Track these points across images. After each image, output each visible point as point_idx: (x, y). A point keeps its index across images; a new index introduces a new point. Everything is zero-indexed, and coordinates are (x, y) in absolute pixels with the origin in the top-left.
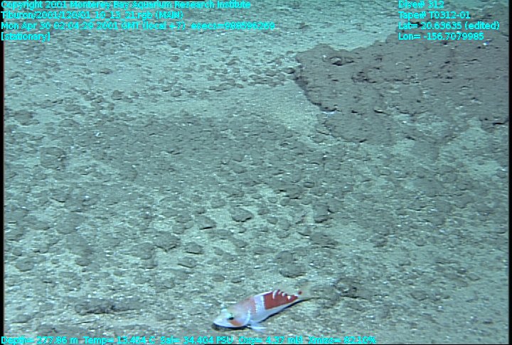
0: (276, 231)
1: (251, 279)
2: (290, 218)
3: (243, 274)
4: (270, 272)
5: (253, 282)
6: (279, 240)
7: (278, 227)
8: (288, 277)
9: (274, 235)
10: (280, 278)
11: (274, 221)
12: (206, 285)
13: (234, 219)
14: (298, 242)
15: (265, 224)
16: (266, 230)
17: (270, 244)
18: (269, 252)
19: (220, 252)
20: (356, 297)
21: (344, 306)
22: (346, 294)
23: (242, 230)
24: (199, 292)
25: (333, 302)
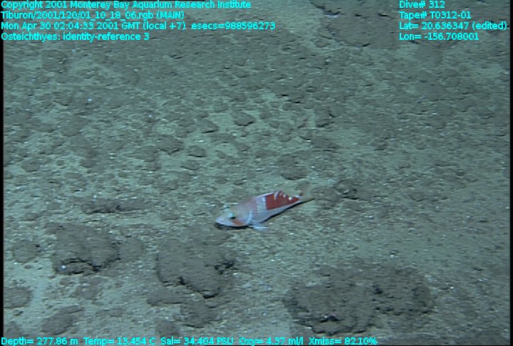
0: (278, 135)
1: (253, 181)
2: (292, 122)
3: (245, 177)
4: (272, 174)
5: (255, 184)
6: (281, 143)
7: (280, 131)
8: (290, 179)
9: (276, 139)
10: (281, 180)
11: (276, 125)
12: (208, 186)
13: (236, 123)
14: (300, 146)
15: (267, 128)
16: (268, 134)
17: (272, 147)
18: (270, 156)
19: (222, 156)
20: (355, 199)
21: (344, 207)
22: (345, 196)
23: (244, 134)
24: (202, 194)
25: (334, 203)
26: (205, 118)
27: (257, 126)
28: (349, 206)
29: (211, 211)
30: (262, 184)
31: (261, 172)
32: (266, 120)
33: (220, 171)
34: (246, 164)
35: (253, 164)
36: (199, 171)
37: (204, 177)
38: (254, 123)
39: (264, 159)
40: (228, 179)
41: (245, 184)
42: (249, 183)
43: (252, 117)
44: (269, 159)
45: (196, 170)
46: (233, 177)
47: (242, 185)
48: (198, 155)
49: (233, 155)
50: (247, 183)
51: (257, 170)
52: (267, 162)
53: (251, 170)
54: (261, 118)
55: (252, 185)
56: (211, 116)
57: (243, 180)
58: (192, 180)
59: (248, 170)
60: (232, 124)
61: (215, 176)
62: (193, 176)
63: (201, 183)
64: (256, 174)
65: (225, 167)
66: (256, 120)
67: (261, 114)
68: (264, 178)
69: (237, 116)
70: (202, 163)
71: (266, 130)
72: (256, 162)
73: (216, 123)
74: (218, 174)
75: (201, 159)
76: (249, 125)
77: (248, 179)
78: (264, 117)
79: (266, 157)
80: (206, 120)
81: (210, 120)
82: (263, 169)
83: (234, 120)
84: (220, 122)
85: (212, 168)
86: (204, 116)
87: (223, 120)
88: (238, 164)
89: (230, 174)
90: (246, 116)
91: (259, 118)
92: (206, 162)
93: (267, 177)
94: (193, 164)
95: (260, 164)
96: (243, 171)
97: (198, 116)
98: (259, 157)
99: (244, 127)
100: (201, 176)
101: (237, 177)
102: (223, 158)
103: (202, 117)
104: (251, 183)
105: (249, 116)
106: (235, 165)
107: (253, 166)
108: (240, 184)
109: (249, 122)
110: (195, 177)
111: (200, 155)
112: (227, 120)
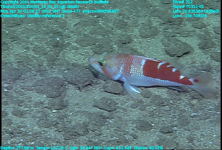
26: (128, 45)
27: (194, 57)
30: (198, 134)
31: (196, 118)
32: (206, 50)
33: (144, 114)
34: (177, 106)
35: (187, 108)
36: (116, 112)
37: (122, 121)
38: (190, 54)
39: (202, 101)
40: (153, 125)
41: (174, 132)
42: (180, 131)
43: (189, 46)
44: (208, 102)
45: (112, 112)
46: (159, 123)
47: (171, 134)
48: (116, 92)
49: (161, 94)
50: (178, 132)
51: (192, 115)
52: (204, 106)
53: (184, 114)
54: (200, 48)
55: (184, 134)
56: (135, 42)
57: (173, 127)
58: (106, 123)
59: (180, 115)
60: (162, 54)
61: (136, 120)
62: (108, 118)
63: (118, 128)
64: (190, 121)
65: (150, 109)
66: (193, 50)
67: (200, 43)
68: (199, 126)
69: (170, 44)
70: (121, 102)
71: (205, 64)
72: (190, 104)
73: (142, 51)
74: (140, 117)
75: (119, 97)
76: (184, 55)
77: (179, 126)
78: (204, 47)
79: (204, 99)
80: (130, 47)
81: (134, 48)
82: (200, 115)
83: (165, 48)
84: (147, 50)
85: (133, 110)
86: (126, 42)
87: (151, 48)
88: (167, 106)
89: (156, 119)
90: (181, 44)
91: (197, 48)
92: (125, 102)
93: (204, 125)
94: (110, 103)
95: (196, 107)
96: (174, 116)
97: (118, 41)
98: (195, 98)
99: (177, 58)
100: (118, 119)
101: (165, 123)
102: (148, 98)
103: (123, 44)
104: (183, 131)
105: (185, 45)
106: (163, 107)
107: (186, 109)
108: (168, 132)
109: (185, 52)
110: (111, 120)
111: (118, 93)
112: (156, 49)
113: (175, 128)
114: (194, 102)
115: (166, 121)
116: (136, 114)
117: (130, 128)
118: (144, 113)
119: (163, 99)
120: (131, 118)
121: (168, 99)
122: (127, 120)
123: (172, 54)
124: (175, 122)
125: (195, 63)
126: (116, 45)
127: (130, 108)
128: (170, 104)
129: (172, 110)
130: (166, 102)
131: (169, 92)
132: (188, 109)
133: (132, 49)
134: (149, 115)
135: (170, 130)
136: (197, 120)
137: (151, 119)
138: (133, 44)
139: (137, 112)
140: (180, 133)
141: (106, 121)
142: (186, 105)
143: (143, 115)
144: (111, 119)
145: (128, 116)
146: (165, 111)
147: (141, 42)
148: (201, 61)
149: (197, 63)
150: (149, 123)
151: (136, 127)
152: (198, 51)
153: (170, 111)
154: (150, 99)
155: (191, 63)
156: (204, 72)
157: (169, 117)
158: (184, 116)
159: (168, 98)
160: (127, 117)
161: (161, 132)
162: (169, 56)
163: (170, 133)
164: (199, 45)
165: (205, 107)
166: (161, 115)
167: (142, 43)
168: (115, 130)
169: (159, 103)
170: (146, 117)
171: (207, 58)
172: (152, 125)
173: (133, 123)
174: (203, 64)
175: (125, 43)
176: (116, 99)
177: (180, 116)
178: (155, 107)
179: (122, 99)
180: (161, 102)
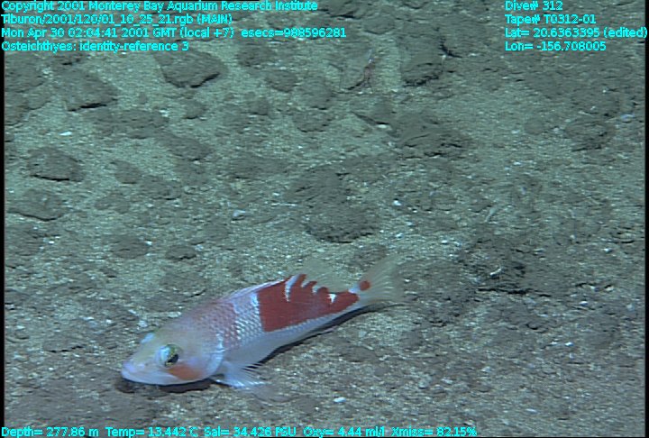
0: (291, 112)
1: (223, 248)
2: (331, 74)
3: (200, 235)
4: (279, 227)
5: (227, 257)
6: (302, 135)
7: (297, 100)
8: (330, 239)
9: (284, 125)
10: (305, 243)
11: (286, 83)
12: (93, 266)
13: (169, 79)
14: (356, 142)
15: (259, 90)
16: (264, 111)
17: (276, 147)
18: (272, 173)
19: (129, 174)
20: (522, 293)
21: (489, 318)
22: (493, 284)
23: (194, 110)
24: (74, 289)
25: (459, 307)
26: (78, 66)
27: (230, 86)
28: (504, 313)
29: (102, 340)
30: (251, 255)
31: (246, 222)
32: (256, 68)
33: (127, 221)
34: (200, 197)
35: (223, 199)
36: (64, 222)
37: (78, 241)
38: (221, 78)
39: (255, 182)
40: (149, 243)
41: (198, 256)
42: (211, 253)
43: (216, 61)
44: (269, 183)
45: (53, 221)
46: (164, 237)
47: (192, 260)
48: (58, 176)
49: (163, 172)
50: (206, 254)
51: (235, 215)
52: (261, 192)
53: (217, 214)
54: (241, 64)
55: (221, 259)
56: (93, 58)
57: (195, 244)
58: (42, 248)
59: (208, 217)
60: (156, 83)
61: (110, 236)
62: (46, 236)
63: (70, 257)
64: (232, 228)
65: (139, 208)
66: (226, 68)
67: (240, 52)
68: (254, 239)
69: (172, 59)
70: (72, 197)
71: (256, 99)
72: (229, 191)
73: (110, 80)
74: (119, 229)
75: (68, 187)
76: (208, 83)
77: (208, 242)
78: (250, 61)
79: (259, 178)
80: (80, 71)
81: (91, 71)
82: (252, 213)
83: (162, 70)
84: (121, 76)
85: (101, 212)
86: (73, 60)
87: (130, 70)
88: (178, 200)
89: (156, 230)
90: (198, 57)
91: (235, 64)
92: (82, 196)
93: (264, 236)
94: (46, 202)
95: (242, 196)
96: (195, 219)
97: (54, 59)
98: (238, 178)
99: (191, 89)
100: (68, 235)
101: (177, 236)
102: (133, 183)
103: (65, 64)
104: (217, 252)
105: (207, 59)
106: (168, 202)
107: (222, 204)
108: (185, 257)
109: (207, 75)
110: (52, 240)
111: (64, 177)
112: (141, 71)
113: (200, 247)
114: (238, 185)
115: (179, 232)
116: (108, 221)
117: (99, 255)
118: (128, 218)
119: (168, 183)
120: (98, 231)
121: (180, 183)
122: (90, 237)
123: (179, 80)
124: (199, 232)
125: (233, 98)
126: (49, 68)
127: (95, 210)
128: (184, 194)
129: (191, 208)
130: (174, 190)
131: (180, 168)
132: (225, 202)
133: (88, 76)
134: (138, 221)
135: (190, 253)
136: (247, 225)
137: (144, 230)
138: (88, 64)
139: (111, 218)
140: (211, 257)
141: (42, 244)
142: (220, 194)
143: (125, 224)
144: (53, 238)
145: (91, 227)
146: (175, 210)
147: (105, 59)
148: (246, 92)
149: (237, 98)
150: (139, 240)
151: (111, 251)
152: (236, 70)
153: (186, 209)
154: (137, 185)
155: (225, 100)
156: (255, 116)
157: (185, 223)
158: (218, 218)
159: (179, 180)
160: (89, 230)
161: (169, 259)
162: (172, 86)
163: (189, 258)
164: (238, 57)
165: (263, 194)
166: (166, 220)
167: (108, 60)
168: (65, 261)
169: (159, 193)
170: (132, 227)
171: (259, 86)
172: (147, 245)
173: (104, 244)
174: (251, 100)
175: (70, 64)
176: (60, 192)
177: (209, 219)
178: (151, 202)
179: (74, 191)
180: (163, 190)
